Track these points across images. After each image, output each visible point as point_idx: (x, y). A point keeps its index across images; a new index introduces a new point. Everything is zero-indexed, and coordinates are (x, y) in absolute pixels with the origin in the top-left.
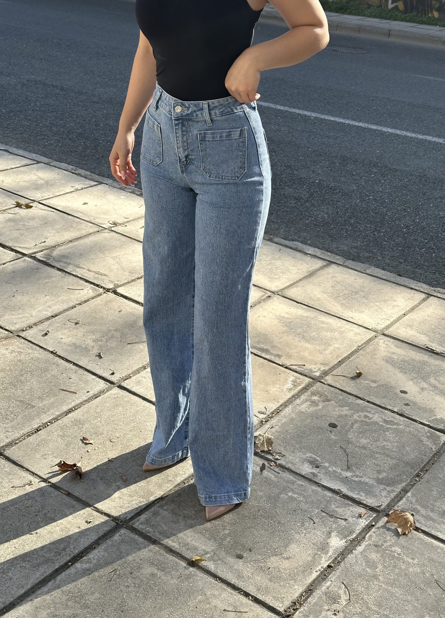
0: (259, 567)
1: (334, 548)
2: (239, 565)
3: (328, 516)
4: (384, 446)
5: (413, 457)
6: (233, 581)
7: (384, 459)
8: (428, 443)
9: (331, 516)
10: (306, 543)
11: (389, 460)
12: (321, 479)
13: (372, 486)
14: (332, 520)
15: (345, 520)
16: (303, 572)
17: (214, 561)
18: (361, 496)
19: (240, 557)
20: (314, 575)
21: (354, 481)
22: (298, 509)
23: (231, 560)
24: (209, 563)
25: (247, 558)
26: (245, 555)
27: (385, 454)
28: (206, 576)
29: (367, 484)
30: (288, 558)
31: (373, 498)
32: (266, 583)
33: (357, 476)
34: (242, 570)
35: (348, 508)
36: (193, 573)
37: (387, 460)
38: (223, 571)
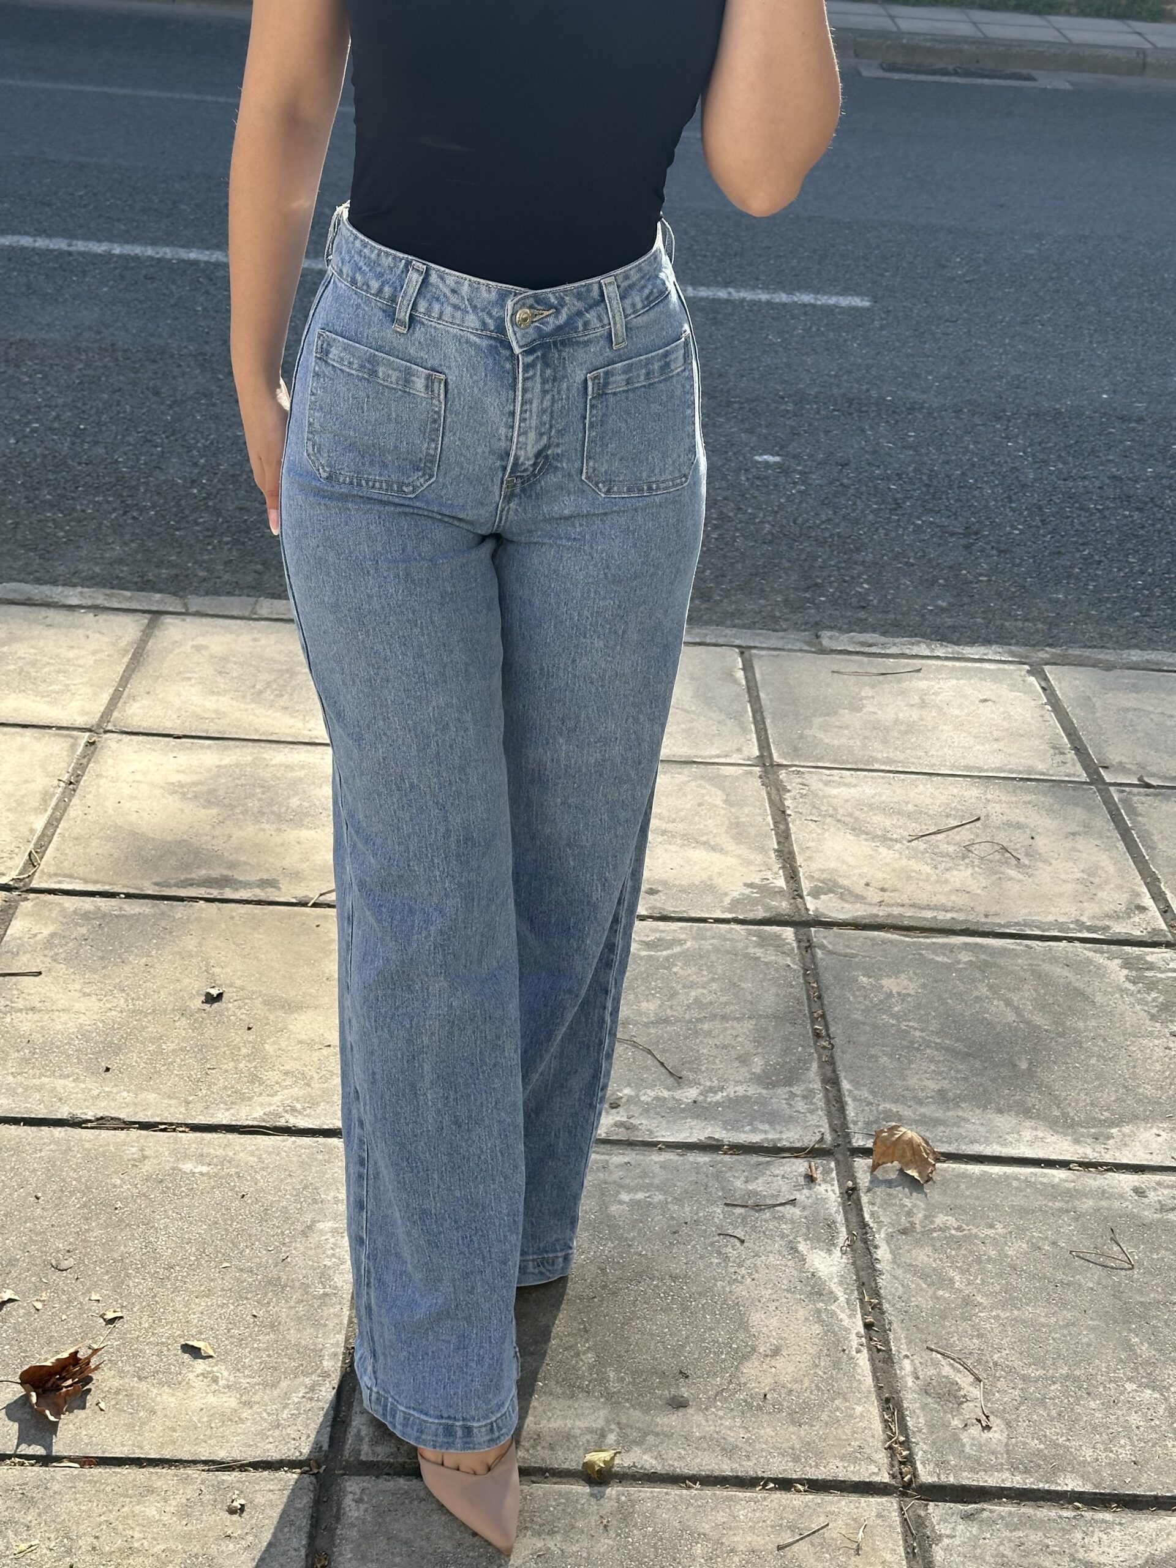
0: (740, 1404)
1: (836, 1280)
2: (696, 1422)
3: (752, 1213)
4: (697, 1000)
5: (772, 998)
6: (726, 1468)
7: (726, 1029)
8: (770, 956)
9: (758, 1207)
10: (775, 1296)
11: (735, 1024)
12: (651, 1132)
13: (762, 1101)
14: (767, 1215)
15: (793, 1202)
16: (836, 1364)
17: (635, 1442)
18: (766, 1132)
19: (679, 1404)
20: (863, 1360)
21: (718, 1104)
22: (679, 1225)
23: (671, 1420)
24: (632, 1454)
25: (696, 1398)
26: (685, 1392)
27: (715, 1016)
28: (658, 1491)
29: (746, 1099)
30: (776, 1352)
31: (791, 1127)
32: (793, 1433)
33: (711, 1090)
34: (717, 1433)
35: (768, 1172)
36: (623, 1498)
37: (733, 1028)
38: (681, 1458)
